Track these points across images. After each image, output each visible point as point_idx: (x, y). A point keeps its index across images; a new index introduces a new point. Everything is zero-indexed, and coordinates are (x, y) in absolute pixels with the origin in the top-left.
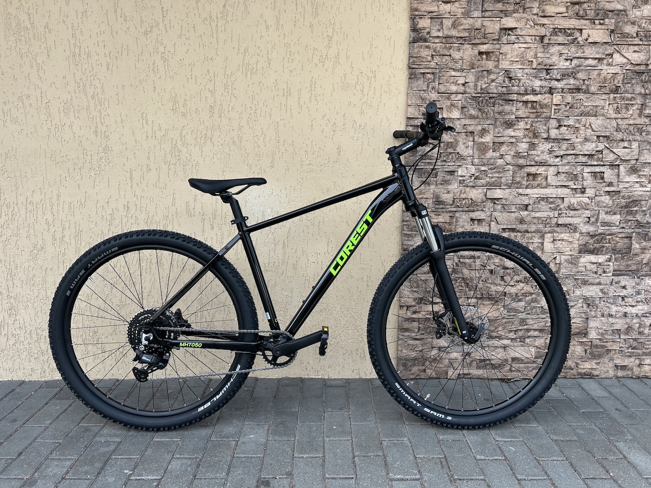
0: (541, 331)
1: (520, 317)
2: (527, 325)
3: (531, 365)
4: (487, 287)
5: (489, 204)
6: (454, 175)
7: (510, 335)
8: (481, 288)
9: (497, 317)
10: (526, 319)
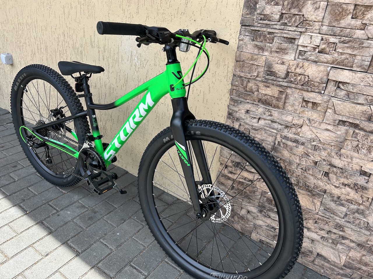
0: (359, 245)
1: (336, 221)
2: (343, 231)
3: (338, 270)
4: (305, 177)
5: (331, 87)
6: (294, 43)
7: (321, 232)
8: (299, 176)
9: (311, 210)
10: (344, 226)
